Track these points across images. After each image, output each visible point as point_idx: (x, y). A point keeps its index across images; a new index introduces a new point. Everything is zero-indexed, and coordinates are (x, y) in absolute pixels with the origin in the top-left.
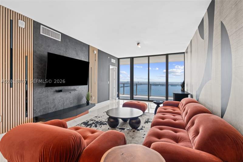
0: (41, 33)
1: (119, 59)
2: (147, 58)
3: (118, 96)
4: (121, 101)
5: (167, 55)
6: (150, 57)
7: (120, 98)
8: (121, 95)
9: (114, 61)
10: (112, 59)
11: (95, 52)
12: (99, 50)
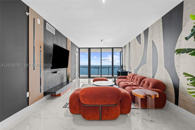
0: (47, 29)
1: (79, 48)
2: (100, 49)
3: (79, 76)
4: (80, 79)
5: (113, 48)
6: (102, 49)
7: (80, 77)
8: (80, 76)
9: (77, 50)
10: (77, 49)
11: (69, 43)
12: (71, 42)
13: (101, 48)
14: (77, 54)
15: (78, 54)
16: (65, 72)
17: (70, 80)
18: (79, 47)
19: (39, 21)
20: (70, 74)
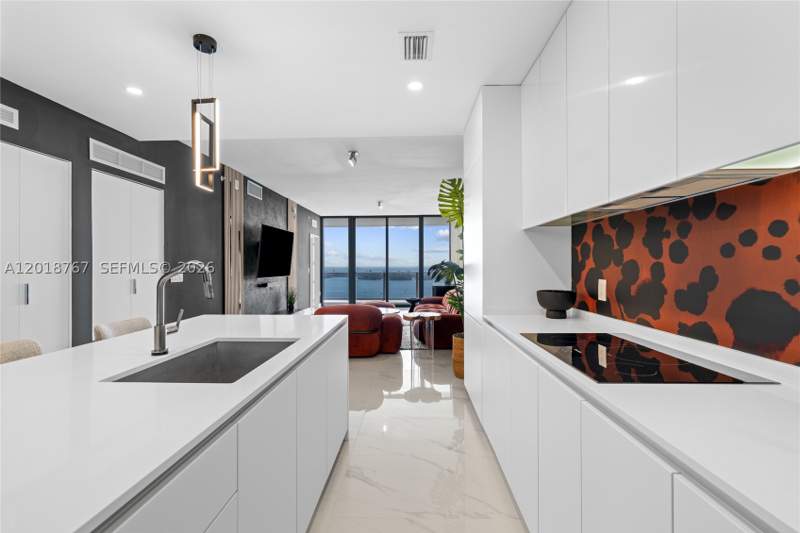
0: (249, 194)
1: (322, 219)
2: (384, 220)
6: (390, 219)
9: (315, 224)
10: (313, 221)
11: (293, 211)
12: (298, 205)
13: (387, 217)
14: (315, 237)
15: (318, 237)
16: (284, 286)
17: (295, 306)
18: (322, 215)
19: (237, 185)
20: (296, 292)
